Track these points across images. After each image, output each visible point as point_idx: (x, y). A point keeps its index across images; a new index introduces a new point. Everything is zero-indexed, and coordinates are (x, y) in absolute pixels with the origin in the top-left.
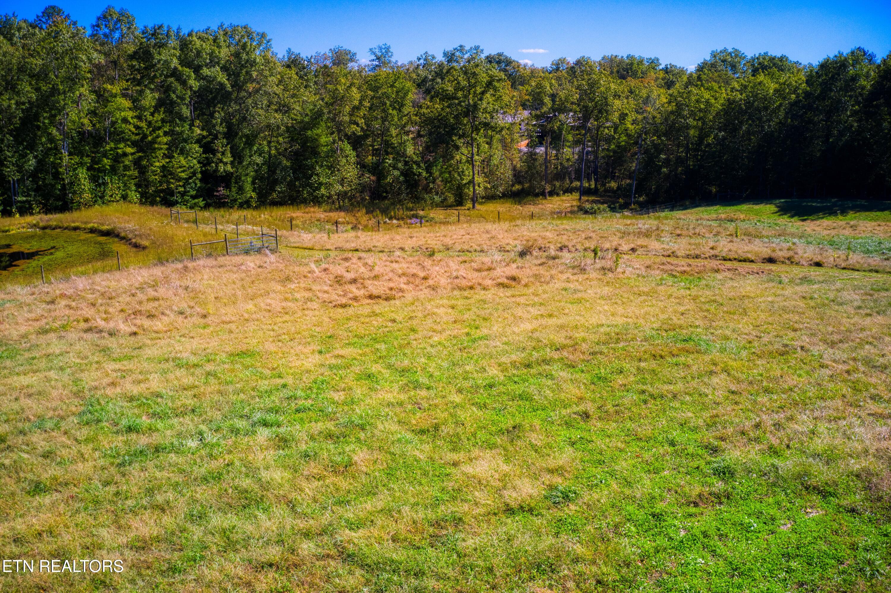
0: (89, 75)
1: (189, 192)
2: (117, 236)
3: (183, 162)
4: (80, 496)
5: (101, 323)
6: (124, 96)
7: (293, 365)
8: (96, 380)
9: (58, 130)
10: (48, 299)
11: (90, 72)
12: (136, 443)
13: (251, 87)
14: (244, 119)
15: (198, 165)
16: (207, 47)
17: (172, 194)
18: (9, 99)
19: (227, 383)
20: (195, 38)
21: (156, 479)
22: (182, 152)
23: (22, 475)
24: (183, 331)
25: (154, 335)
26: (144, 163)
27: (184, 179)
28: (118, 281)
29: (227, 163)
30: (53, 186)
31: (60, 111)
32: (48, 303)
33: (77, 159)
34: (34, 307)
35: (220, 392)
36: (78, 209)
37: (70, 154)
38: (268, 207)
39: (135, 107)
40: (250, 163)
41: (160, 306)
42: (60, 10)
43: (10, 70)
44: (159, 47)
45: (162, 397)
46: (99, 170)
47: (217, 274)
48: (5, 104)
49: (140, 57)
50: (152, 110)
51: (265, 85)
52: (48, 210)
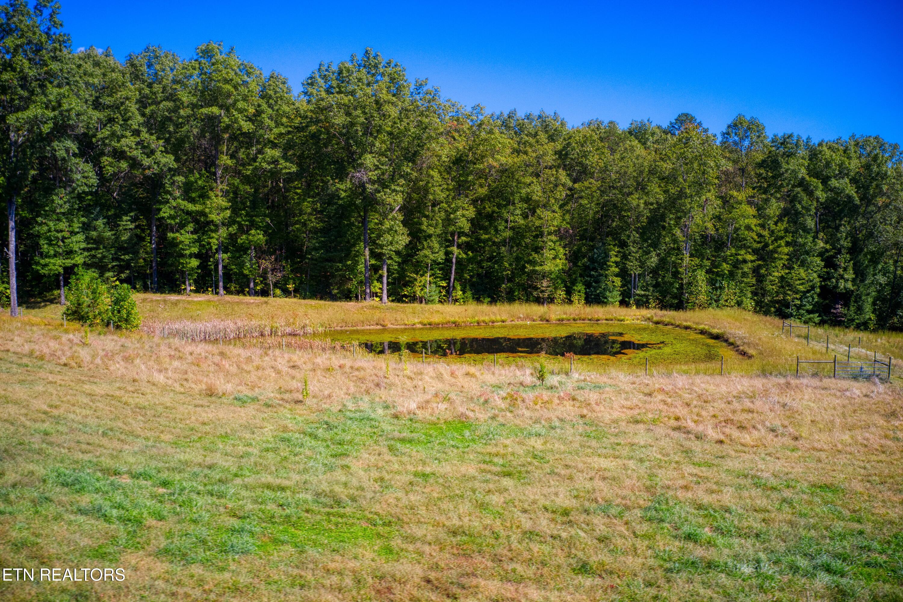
0: (716, 181)
1: (805, 305)
2: (726, 341)
3: (803, 275)
4: (620, 588)
5: (691, 425)
6: (750, 203)
7: (877, 511)
8: (670, 480)
9: (682, 231)
10: (647, 391)
11: (717, 178)
12: (691, 553)
13: (880, 201)
14: (871, 235)
15: (818, 280)
16: (837, 158)
17: (788, 306)
18: (639, 199)
19: (801, 515)
20: (825, 148)
21: (698, 595)
22: (803, 264)
23: (573, 551)
24: (770, 450)
25: (740, 447)
26: (763, 271)
27: (801, 292)
28: (718, 386)
29: (848, 280)
30: (671, 284)
31: (685, 214)
32: (646, 395)
33: (697, 261)
34: (631, 396)
35: (791, 523)
36: (693, 309)
37: (692, 255)
38: (886, 332)
39: (759, 215)
40: (872, 283)
41: (753, 418)
42: (692, 118)
43: (642, 172)
44: (788, 156)
45: (730, 513)
46: (717, 274)
47: (819, 396)
48: (635, 203)
49: (768, 166)
50: (776, 219)
51: (895, 200)
52: (663, 306)
